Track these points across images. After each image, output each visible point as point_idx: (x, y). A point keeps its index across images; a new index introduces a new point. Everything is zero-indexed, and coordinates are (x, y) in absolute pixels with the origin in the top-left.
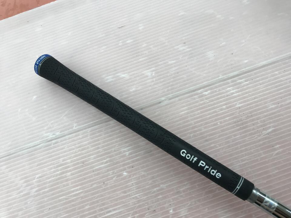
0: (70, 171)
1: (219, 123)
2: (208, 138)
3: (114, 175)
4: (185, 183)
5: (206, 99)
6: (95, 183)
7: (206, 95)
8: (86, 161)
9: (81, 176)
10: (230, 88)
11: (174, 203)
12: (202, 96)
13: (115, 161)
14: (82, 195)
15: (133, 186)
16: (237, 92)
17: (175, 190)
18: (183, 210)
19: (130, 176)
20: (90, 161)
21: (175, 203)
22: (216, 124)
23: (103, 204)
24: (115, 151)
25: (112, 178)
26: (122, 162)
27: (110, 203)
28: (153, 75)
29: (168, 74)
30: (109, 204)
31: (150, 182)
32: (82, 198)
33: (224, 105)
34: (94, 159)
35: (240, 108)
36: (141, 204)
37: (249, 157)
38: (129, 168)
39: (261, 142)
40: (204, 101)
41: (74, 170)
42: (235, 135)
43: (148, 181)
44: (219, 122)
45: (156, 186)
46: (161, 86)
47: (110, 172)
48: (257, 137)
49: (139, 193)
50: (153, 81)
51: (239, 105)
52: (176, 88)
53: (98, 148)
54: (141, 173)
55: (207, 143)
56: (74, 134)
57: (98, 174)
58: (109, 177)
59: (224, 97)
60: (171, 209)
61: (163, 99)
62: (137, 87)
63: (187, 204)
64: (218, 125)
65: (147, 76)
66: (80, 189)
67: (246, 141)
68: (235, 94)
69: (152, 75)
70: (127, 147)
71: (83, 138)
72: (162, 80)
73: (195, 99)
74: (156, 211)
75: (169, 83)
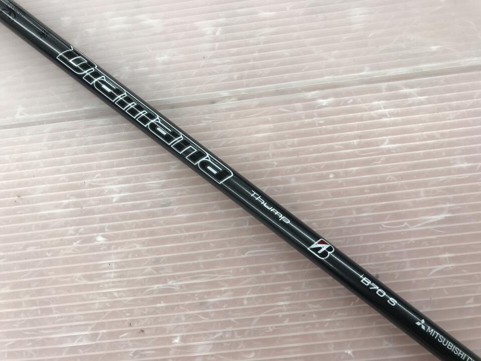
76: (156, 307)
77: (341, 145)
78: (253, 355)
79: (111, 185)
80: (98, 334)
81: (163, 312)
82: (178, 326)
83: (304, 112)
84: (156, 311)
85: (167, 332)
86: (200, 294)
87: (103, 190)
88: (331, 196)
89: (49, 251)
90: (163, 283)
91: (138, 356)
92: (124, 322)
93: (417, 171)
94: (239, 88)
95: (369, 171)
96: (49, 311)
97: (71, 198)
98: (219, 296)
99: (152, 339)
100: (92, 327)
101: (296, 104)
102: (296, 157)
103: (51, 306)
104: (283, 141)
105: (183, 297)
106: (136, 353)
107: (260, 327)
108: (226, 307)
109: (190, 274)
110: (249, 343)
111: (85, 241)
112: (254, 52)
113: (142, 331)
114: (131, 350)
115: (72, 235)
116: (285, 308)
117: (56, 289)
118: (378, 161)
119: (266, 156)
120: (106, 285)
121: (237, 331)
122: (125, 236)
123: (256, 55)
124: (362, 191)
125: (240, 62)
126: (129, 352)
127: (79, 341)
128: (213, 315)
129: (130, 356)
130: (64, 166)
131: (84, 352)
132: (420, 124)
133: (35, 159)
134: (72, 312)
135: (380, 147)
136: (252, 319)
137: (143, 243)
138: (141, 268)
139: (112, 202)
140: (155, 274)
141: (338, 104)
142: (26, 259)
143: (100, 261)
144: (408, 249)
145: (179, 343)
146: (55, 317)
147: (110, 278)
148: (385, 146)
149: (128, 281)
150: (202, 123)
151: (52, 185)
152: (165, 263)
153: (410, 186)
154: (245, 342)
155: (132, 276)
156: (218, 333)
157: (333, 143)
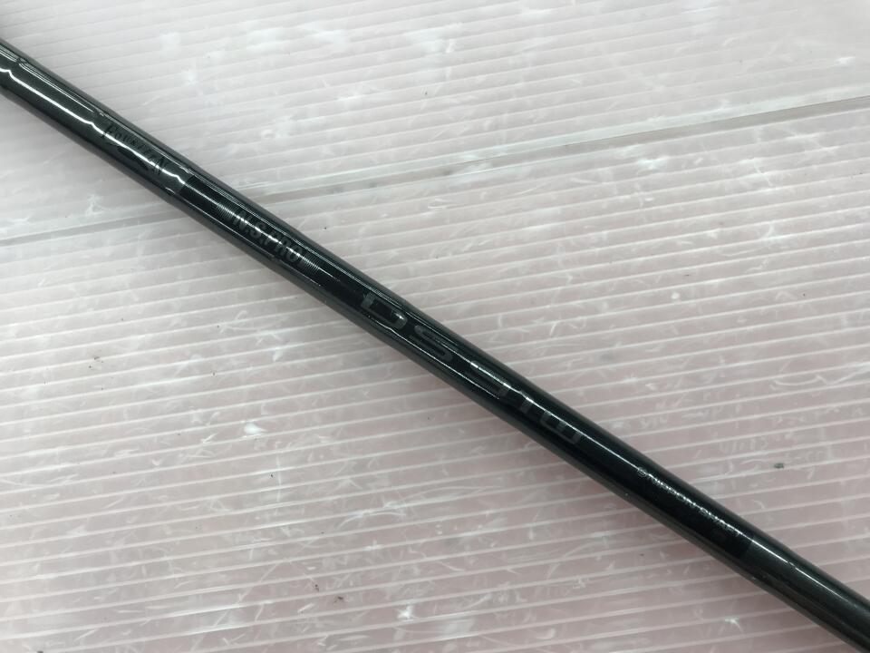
0: (39, 379)
1: (675, 296)
2: (618, 347)
3: (208, 426)
4: (487, 512)
5: (646, 187)
6: (124, 446)
7: (648, 172)
8: (109, 351)
9: (76, 405)
10: (755, 160)
11: (423, 585)
12: (632, 173)
13: (221, 374)
14: (67, 482)
15: (277, 484)
16: (776, 181)
17: (440, 533)
18: (456, 619)
19: (270, 444)
20: (124, 355)
21: (427, 583)
22: (666, 298)
23: (143, 534)
24: (230, 333)
25: (196, 438)
26: (248, 383)
27: (169, 533)
28: (448, 51)
29: (511, 60)
30: (166, 537)
31: (347, 480)
32: (65, 493)
33: (712, 225)
34: (140, 349)
35: (776, 247)
36: (291, 560)
37: (770, 456)
38: (274, 409)
39: (834, 406)
40: (636, 194)
41: (56, 380)
42: (731, 357)
43: (340, 475)
44: (677, 291)
45: (363, 503)
46: (471, 102)
47: (192, 412)
48: (824, 380)
49: (293, 519)
50: (443, 78)
51: (773, 235)
52: (531, 122)
53: (167, 309)
54: (318, 441)
55: (611, 367)
56: (83, 237)
57: (147, 412)
58: (186, 430)
59: (721, 192)
60: (407, 605)
61: (469, 156)
62: (372, 92)
63: (477, 597)
64: (670, 301)
65: (423, 54)
66: (64, 457)
67: (774, 389)
68: (769, 187)
69: (442, 50)
70: (284, 325)
71: (113, 257)
72: (480, 78)
73: (598, 179)
74: (347, 600)
75: (508, 96)
76: (363, 553)
77: (689, 239)
78: (552, 633)
79: (269, 329)
80: (257, 608)
81: (378, 561)
82: (406, 586)
83: (617, 182)
84: (362, 559)
85: (387, 598)
86: (444, 523)
87: (254, 340)
88: (677, 333)
89: (156, 458)
90: (374, 506)
91: (335, 646)
92: (305, 582)
93: (831, 281)
94: (495, 144)
95: (743, 285)
96: (163, 568)
97: (194, 356)
98: (480, 526)
99: (359, 612)
100: (245, 594)
101: (600, 170)
102: (608, 264)
103: (165, 559)
104: (580, 237)
105: (415, 532)
106: (329, 641)
107: (561, 580)
108: (496, 546)
109: (423, 489)
110: (542, 613)
111: (222, 435)
112: (517, 81)
113: (340, 598)
114: (319, 635)
115: (197, 424)
116: (605, 543)
117: (173, 526)
118: (758, 266)
119: (551, 266)
120: (267, 516)
121: (518, 590)
122: (299, 422)
123: (520, 85)
124: (732, 322)
125: (491, 99)
126: (316, 639)
127: (220, 623)
128: (471, 562)
129: (321, 647)
130: (177, 299)
131: (232, 643)
132: (831, 197)
133: (123, 288)
134: (205, 568)
135: (760, 240)
136: (547, 566)
137: (333, 434)
138: (332, 480)
139: (271, 362)
140: (358, 491)
141: (675, 166)
142: (114, 473)
143: (253, 471)
144: (827, 425)
145: (411, 618)
146: (174, 579)
147: (274, 501)
148: (769, 238)
149: (308, 507)
150: (429, 210)
151: (157, 334)
152: (377, 469)
153: (821, 308)
154: (535, 610)
155: (316, 495)
156: (483, 595)
157: (675, 237)
